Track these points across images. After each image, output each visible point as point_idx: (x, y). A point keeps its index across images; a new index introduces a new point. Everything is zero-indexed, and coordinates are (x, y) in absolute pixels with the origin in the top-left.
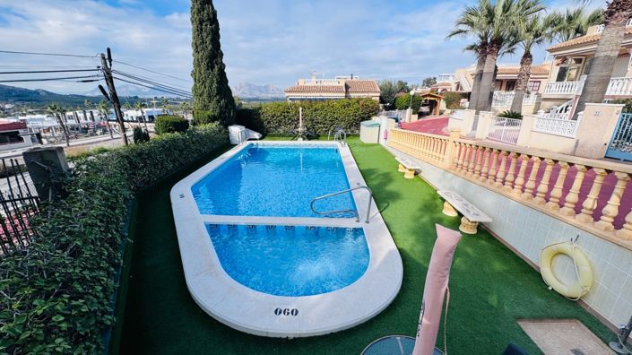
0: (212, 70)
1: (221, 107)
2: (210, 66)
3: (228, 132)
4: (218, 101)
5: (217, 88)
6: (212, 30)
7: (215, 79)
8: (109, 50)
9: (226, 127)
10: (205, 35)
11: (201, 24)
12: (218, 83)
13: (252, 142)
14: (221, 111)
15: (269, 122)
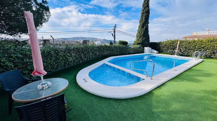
0: (143, 28)
1: (143, 40)
2: (143, 27)
3: (144, 49)
4: (143, 38)
5: (143, 34)
6: (146, 15)
7: (143, 31)
8: (116, 25)
9: (143, 47)
10: (143, 17)
11: (143, 14)
12: (144, 32)
13: (151, 53)
14: (143, 42)
15: (163, 48)
